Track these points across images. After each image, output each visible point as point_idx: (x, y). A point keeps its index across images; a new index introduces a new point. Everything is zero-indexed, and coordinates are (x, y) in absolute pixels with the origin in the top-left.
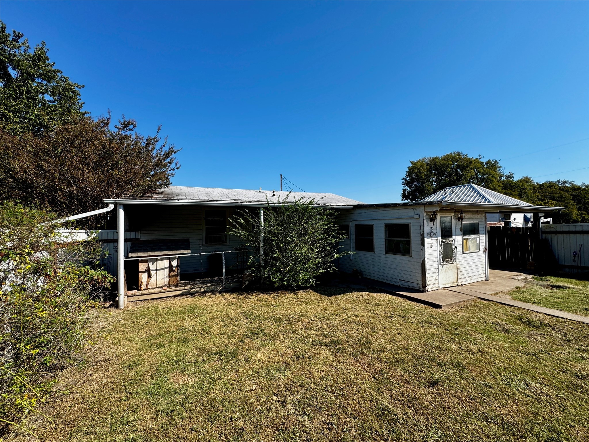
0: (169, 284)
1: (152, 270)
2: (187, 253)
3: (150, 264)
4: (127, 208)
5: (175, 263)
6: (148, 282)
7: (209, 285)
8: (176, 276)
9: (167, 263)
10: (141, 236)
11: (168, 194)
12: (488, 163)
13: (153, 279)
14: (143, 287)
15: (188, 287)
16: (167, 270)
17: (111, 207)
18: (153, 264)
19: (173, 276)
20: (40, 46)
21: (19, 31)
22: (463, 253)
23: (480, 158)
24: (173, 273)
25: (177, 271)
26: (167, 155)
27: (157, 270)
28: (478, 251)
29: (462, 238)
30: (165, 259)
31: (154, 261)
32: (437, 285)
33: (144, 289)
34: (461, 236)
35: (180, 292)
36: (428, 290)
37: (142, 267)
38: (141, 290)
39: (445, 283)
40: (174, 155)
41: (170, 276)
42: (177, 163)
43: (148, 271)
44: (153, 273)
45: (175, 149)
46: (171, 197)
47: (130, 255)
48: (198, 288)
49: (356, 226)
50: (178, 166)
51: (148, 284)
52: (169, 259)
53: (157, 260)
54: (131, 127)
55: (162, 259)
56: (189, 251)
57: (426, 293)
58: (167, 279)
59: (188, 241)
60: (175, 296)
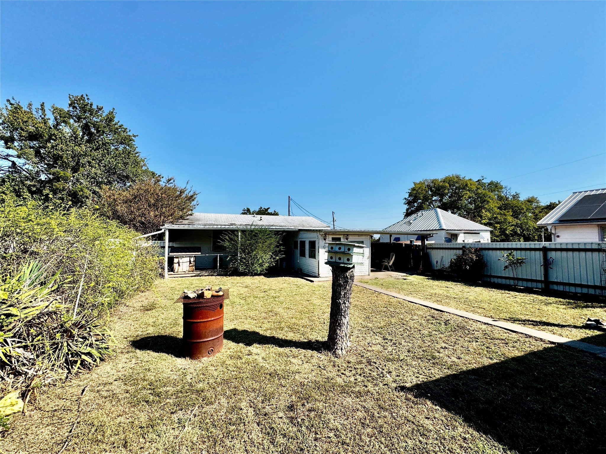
0: (189, 270)
2: (199, 254)
3: (180, 259)
5: (192, 259)
6: (178, 268)
7: (210, 272)
8: (193, 266)
9: (188, 259)
10: (175, 245)
11: (192, 220)
12: (491, 183)
13: (181, 267)
14: (176, 271)
15: (199, 272)
16: (188, 263)
17: (163, 231)
19: (191, 266)
20: (112, 111)
21: (100, 106)
23: (483, 179)
24: (191, 265)
25: (193, 264)
26: (192, 196)
27: (183, 262)
30: (188, 257)
35: (195, 275)
37: (176, 260)
40: (195, 196)
42: (197, 202)
43: (179, 263)
44: (180, 264)
45: (197, 193)
46: (193, 223)
47: (170, 254)
48: (204, 273)
49: (301, 241)
50: (198, 203)
51: (178, 270)
52: (190, 257)
53: (183, 257)
54: (172, 181)
55: (186, 257)
56: (200, 253)
58: (188, 267)
59: (200, 248)
60: (192, 276)
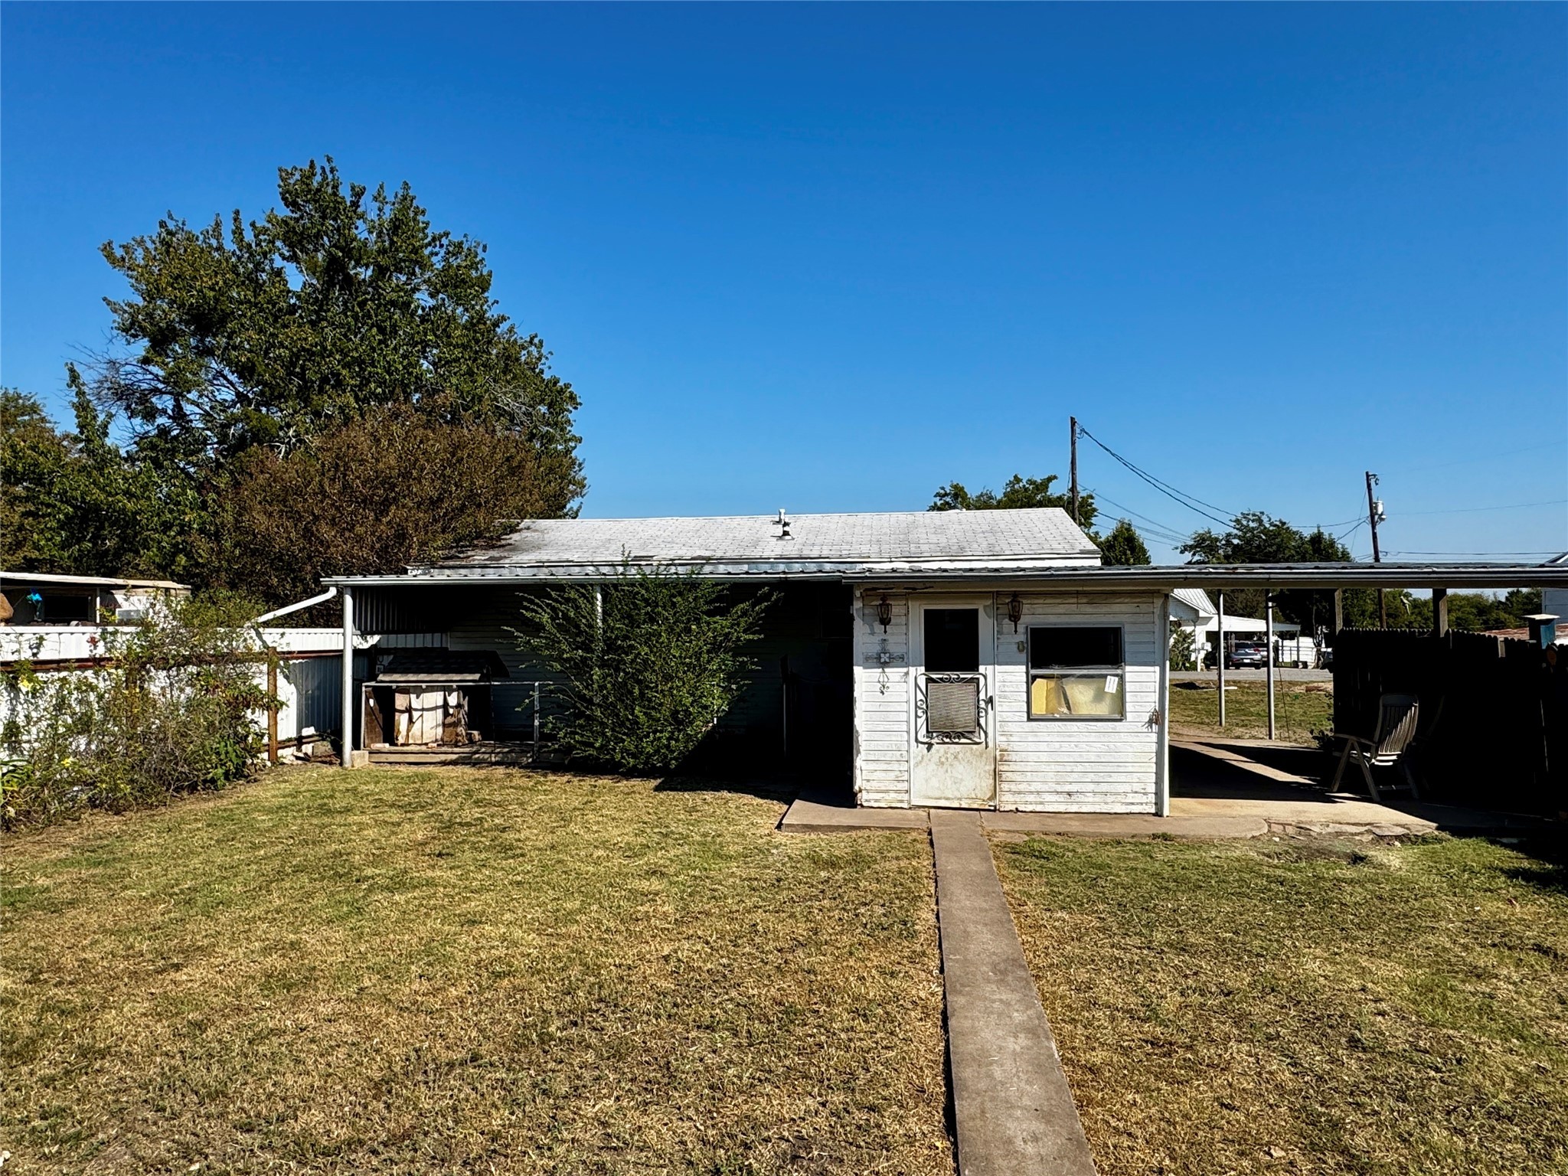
0: (442, 739)
1: (416, 710)
2: (473, 679)
3: (413, 696)
4: (357, 591)
5: (453, 699)
6: (408, 731)
7: (506, 750)
9: (439, 697)
13: (417, 727)
14: (401, 740)
16: (440, 712)
17: (333, 592)
18: (418, 697)
19: (450, 725)
22: (1029, 719)
24: (449, 720)
25: (457, 716)
27: (423, 710)
28: (1118, 716)
29: (1027, 673)
30: (438, 689)
31: (419, 692)
32: (906, 797)
33: (402, 745)
34: (1023, 668)
35: (454, 757)
36: (865, 804)
37: (400, 701)
38: (396, 745)
39: (937, 794)
41: (444, 725)
43: (409, 710)
44: (416, 715)
47: (381, 677)
51: (408, 736)
52: (445, 689)
53: (423, 690)
55: (431, 689)
56: (477, 676)
57: (858, 809)
58: (440, 730)
60: (444, 763)
